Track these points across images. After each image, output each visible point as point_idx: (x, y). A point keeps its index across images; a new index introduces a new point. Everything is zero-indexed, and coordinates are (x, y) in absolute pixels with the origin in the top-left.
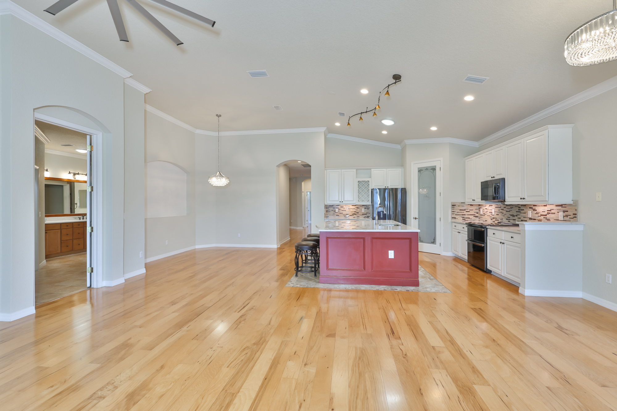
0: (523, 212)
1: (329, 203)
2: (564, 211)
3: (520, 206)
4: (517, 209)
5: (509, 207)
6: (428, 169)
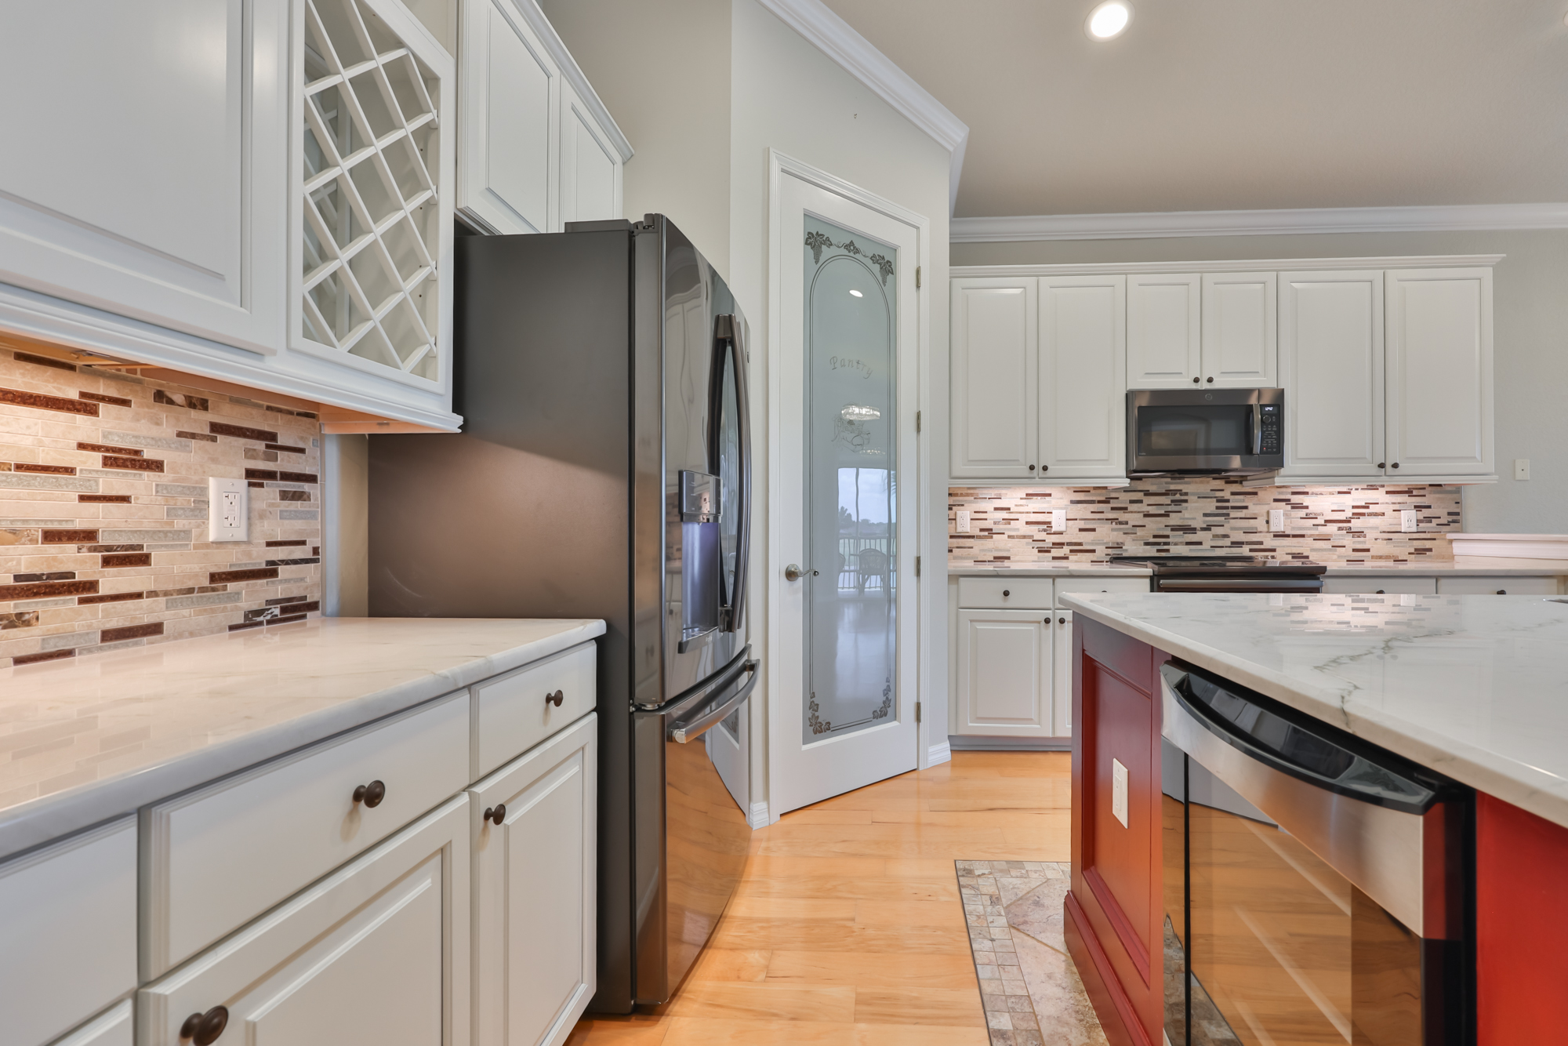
2: (1418, 508)
6: (857, 251)
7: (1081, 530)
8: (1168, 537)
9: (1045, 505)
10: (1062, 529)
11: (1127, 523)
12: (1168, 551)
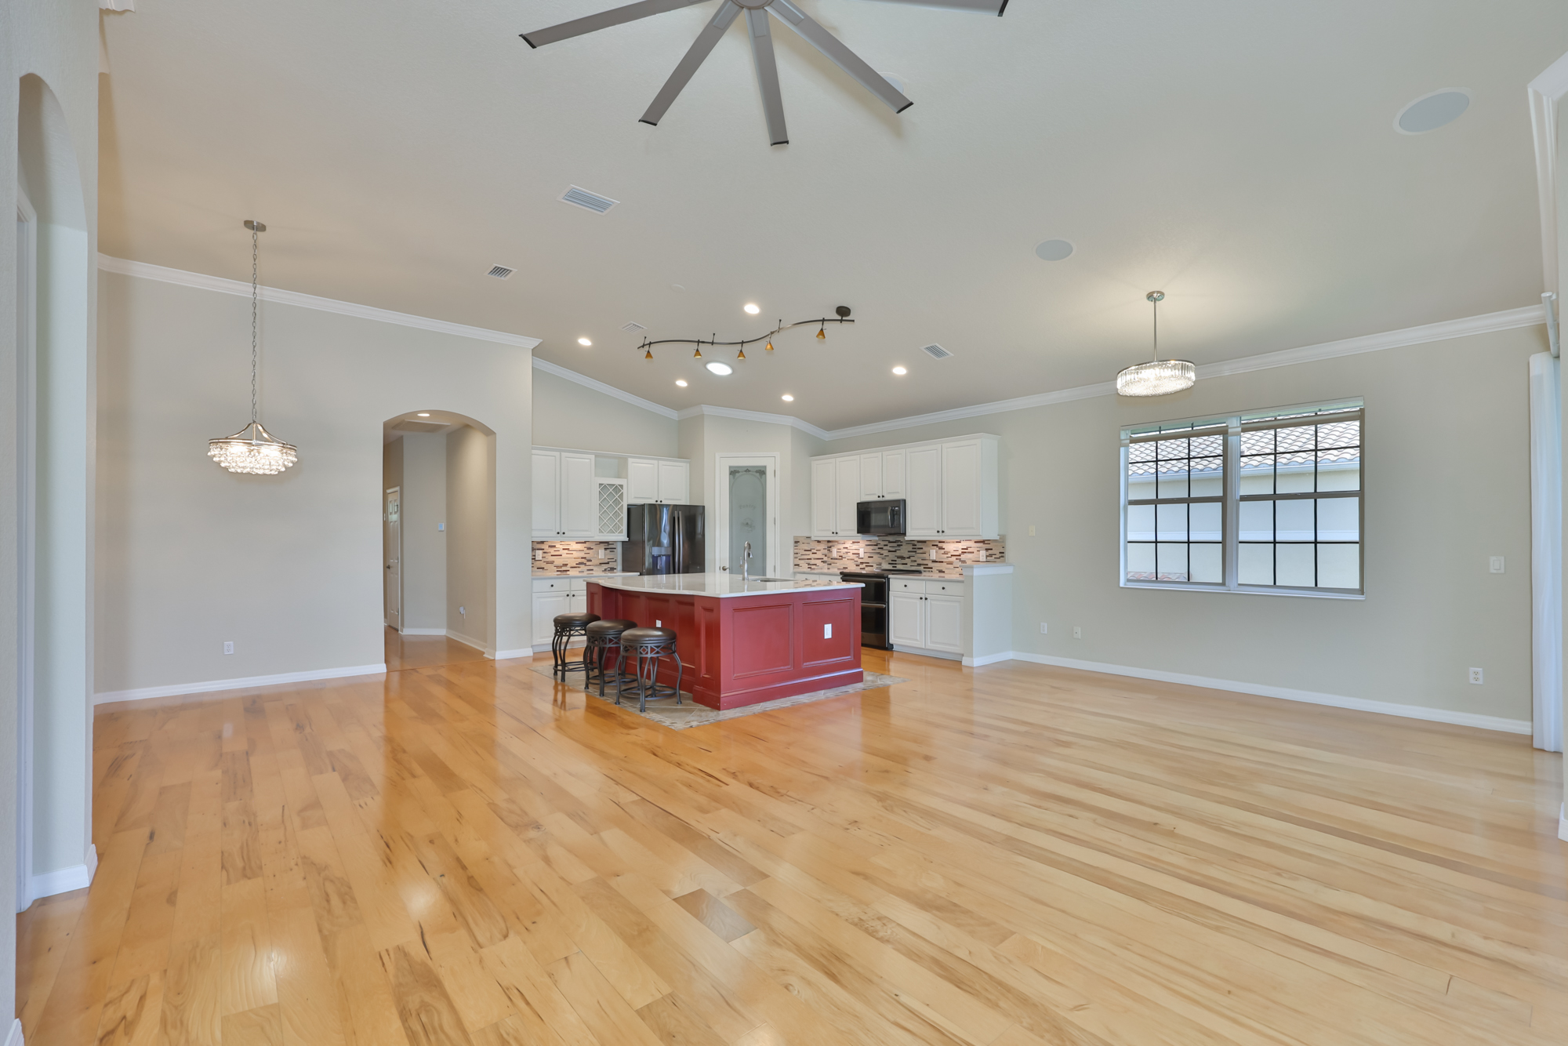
0: (921, 551)
1: (538, 536)
2: (987, 550)
3: (916, 543)
4: (910, 548)
5: (895, 545)
6: (749, 471)
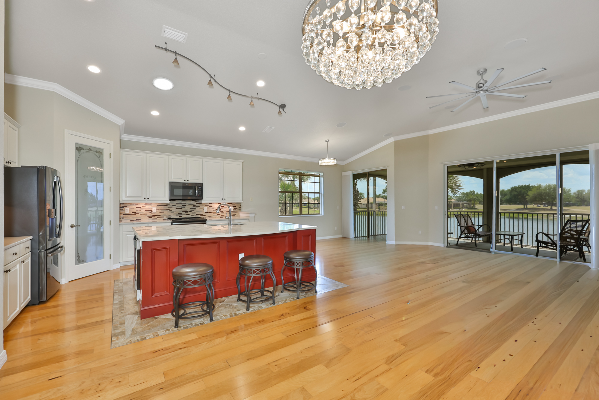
2: (233, 207)
6: (91, 150)
7: (160, 212)
8: (181, 213)
9: (151, 206)
10: (155, 212)
11: (172, 210)
12: (181, 216)
